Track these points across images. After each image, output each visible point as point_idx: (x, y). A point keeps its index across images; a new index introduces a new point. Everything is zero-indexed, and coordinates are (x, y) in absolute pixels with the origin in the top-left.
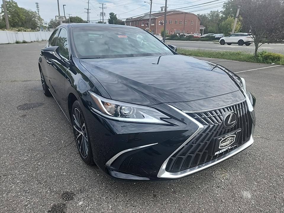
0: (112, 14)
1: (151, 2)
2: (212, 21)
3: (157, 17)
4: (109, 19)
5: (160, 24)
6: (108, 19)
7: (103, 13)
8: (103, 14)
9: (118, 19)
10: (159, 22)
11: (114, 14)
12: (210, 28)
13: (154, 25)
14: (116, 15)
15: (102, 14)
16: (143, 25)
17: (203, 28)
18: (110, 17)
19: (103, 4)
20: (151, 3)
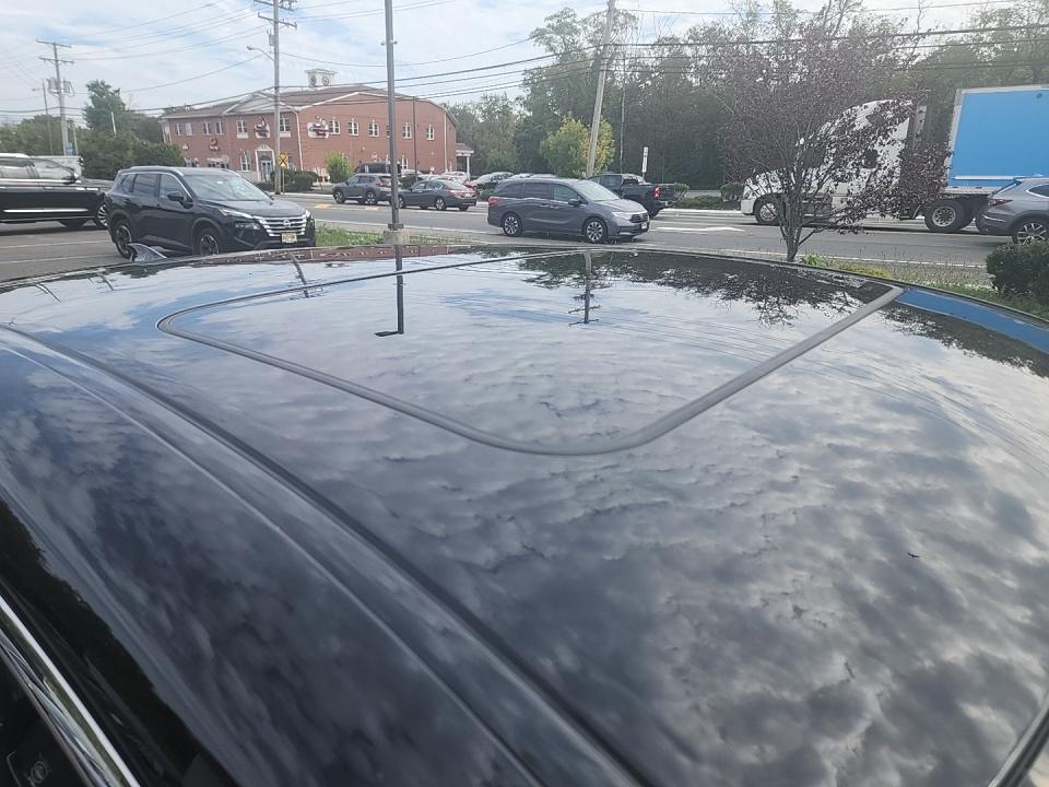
0: (97, 88)
1: (273, 47)
2: (489, 127)
3: (297, 108)
4: (88, 110)
5: (312, 135)
6: (84, 106)
7: (57, 83)
8: (57, 86)
9: (127, 108)
10: (310, 125)
11: (108, 87)
12: (493, 154)
13: (288, 135)
14: (118, 91)
15: (54, 86)
16: (246, 136)
17: (468, 153)
18: (92, 98)
19: (54, 44)
20: (276, 54)
